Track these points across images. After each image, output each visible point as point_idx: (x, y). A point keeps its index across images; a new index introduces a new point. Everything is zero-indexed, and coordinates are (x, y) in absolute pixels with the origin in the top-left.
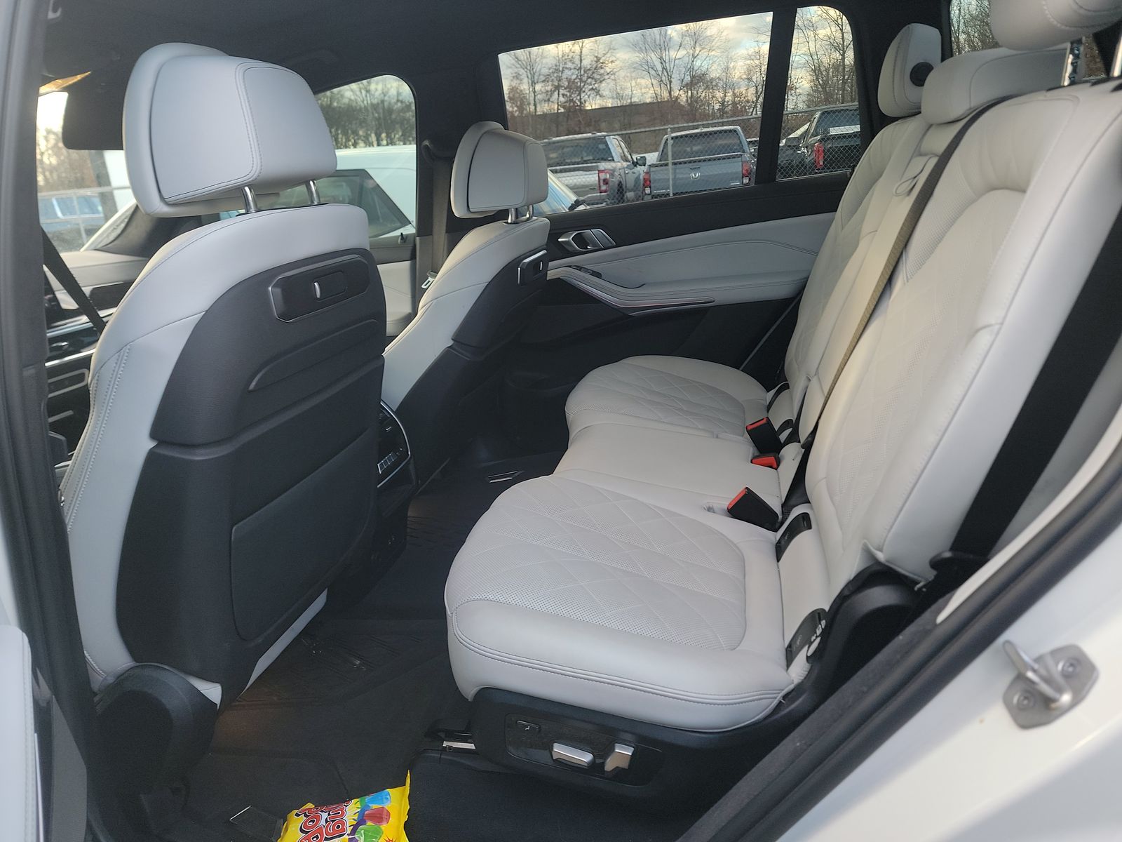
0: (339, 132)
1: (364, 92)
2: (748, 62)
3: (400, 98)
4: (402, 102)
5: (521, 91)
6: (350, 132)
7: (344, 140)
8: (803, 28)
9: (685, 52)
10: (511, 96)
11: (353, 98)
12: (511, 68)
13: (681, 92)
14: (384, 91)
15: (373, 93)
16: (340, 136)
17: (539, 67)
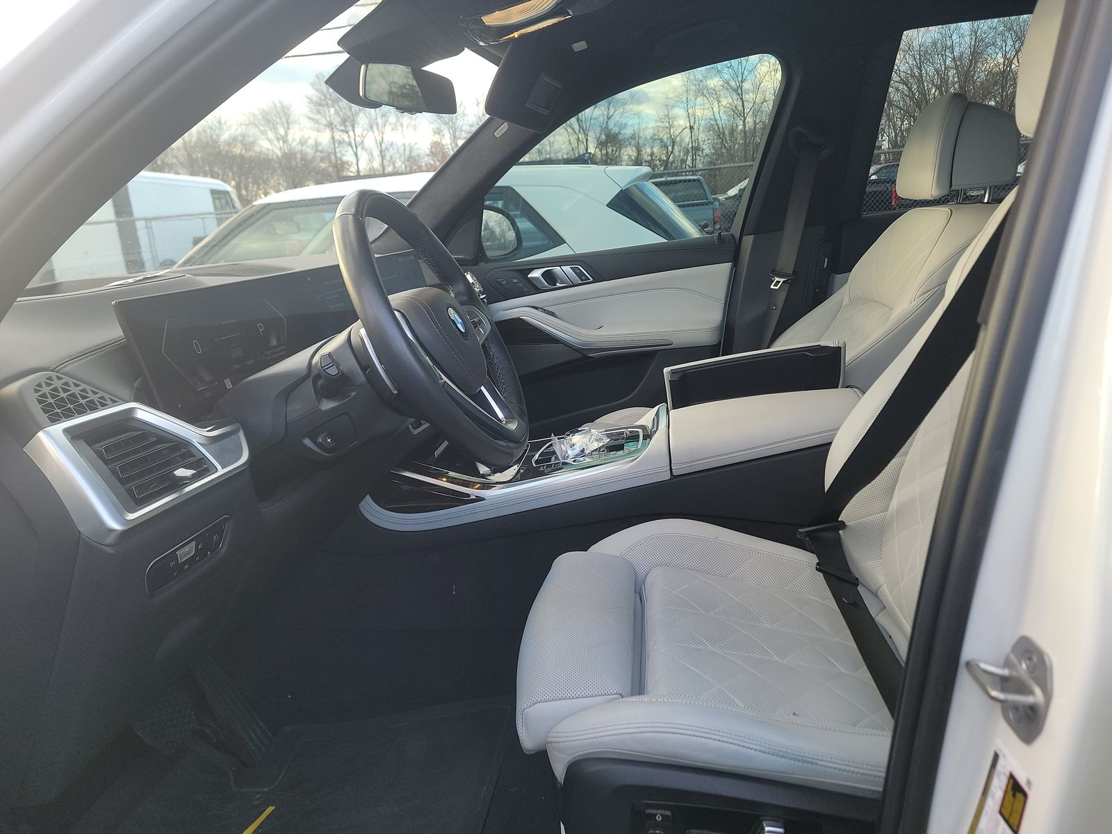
0: (250, 180)
1: (281, 142)
2: (659, 124)
3: (320, 148)
4: (321, 152)
5: (443, 145)
6: (261, 181)
7: (255, 189)
8: (708, 96)
9: (601, 113)
10: (433, 149)
11: (270, 148)
12: (433, 123)
13: (597, 150)
14: (303, 141)
15: (290, 143)
16: (251, 185)
17: (461, 124)
